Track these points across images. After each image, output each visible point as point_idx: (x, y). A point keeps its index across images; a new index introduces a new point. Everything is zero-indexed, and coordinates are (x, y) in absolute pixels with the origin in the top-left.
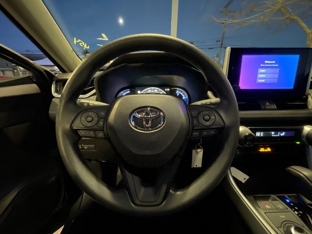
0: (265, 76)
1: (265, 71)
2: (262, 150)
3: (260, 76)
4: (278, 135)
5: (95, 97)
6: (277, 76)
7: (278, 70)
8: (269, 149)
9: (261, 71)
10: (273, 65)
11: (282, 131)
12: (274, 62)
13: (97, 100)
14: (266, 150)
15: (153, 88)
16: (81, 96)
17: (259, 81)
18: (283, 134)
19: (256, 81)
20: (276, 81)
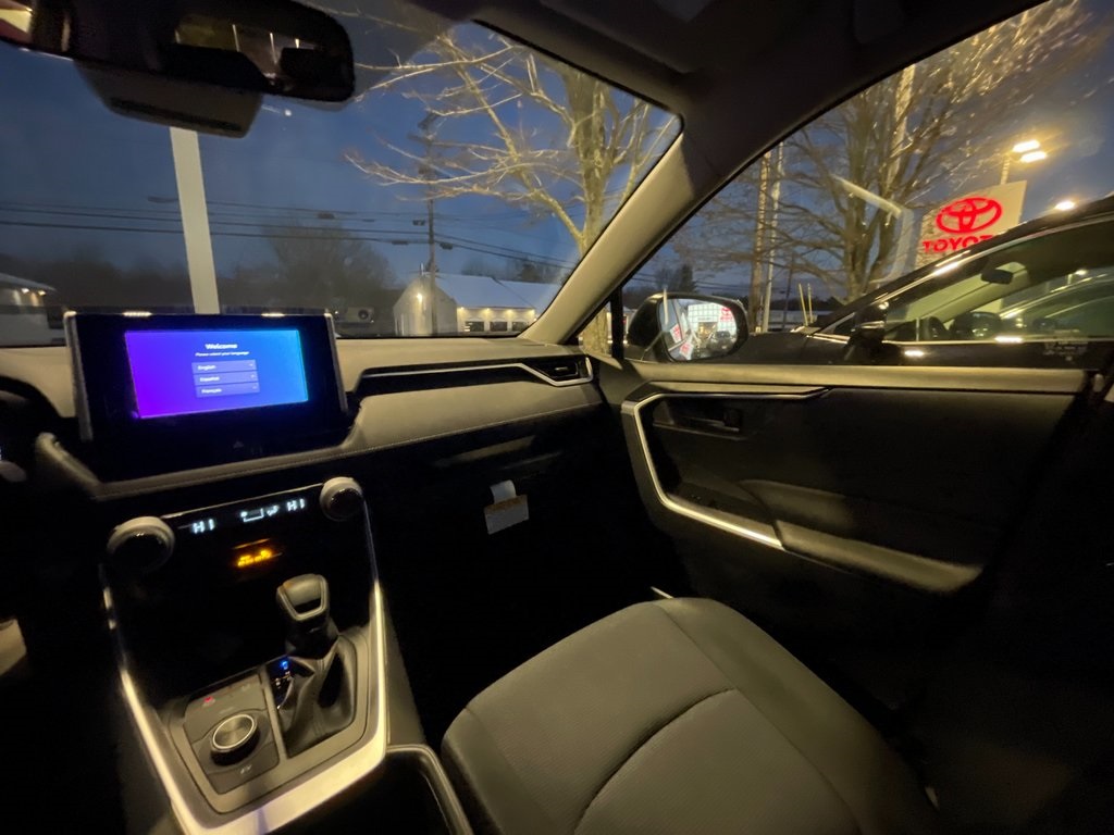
0: (217, 379)
1: (213, 367)
2: (244, 561)
3: (203, 380)
4: (262, 517)
6: (254, 376)
7: (252, 364)
8: (265, 555)
9: (200, 368)
10: (233, 354)
12: (235, 346)
14: (258, 559)
17: (204, 391)
18: (274, 510)
19: (194, 392)
20: (255, 387)
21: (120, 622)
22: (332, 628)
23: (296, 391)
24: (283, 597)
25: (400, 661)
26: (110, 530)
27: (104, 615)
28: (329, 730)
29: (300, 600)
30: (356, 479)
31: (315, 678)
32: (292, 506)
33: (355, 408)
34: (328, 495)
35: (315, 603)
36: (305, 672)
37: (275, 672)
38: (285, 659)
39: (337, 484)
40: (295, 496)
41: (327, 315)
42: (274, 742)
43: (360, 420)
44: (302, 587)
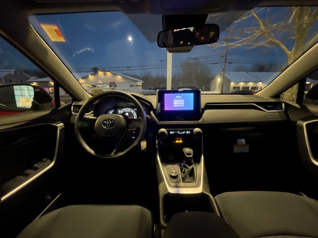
0: (177, 103)
1: (177, 101)
2: (177, 141)
3: (175, 103)
4: (182, 133)
5: (93, 114)
6: (184, 103)
7: (184, 101)
8: (181, 141)
9: (175, 101)
11: (183, 131)
12: (181, 97)
13: (94, 116)
14: (180, 142)
15: (127, 109)
16: (86, 114)
18: (184, 133)
19: (173, 106)
20: (183, 106)
21: (158, 146)
22: (193, 161)
23: (191, 107)
24: (184, 151)
25: (206, 174)
26: (159, 130)
27: (156, 145)
28: (191, 181)
29: (187, 152)
30: (201, 129)
31: (188, 170)
32: (187, 132)
33: (203, 112)
34: (195, 132)
35: (190, 154)
36: (187, 168)
37: (180, 166)
38: (182, 164)
39: (197, 130)
40: (188, 130)
41: (200, 90)
42: (180, 178)
43: (204, 115)
44: (187, 150)
